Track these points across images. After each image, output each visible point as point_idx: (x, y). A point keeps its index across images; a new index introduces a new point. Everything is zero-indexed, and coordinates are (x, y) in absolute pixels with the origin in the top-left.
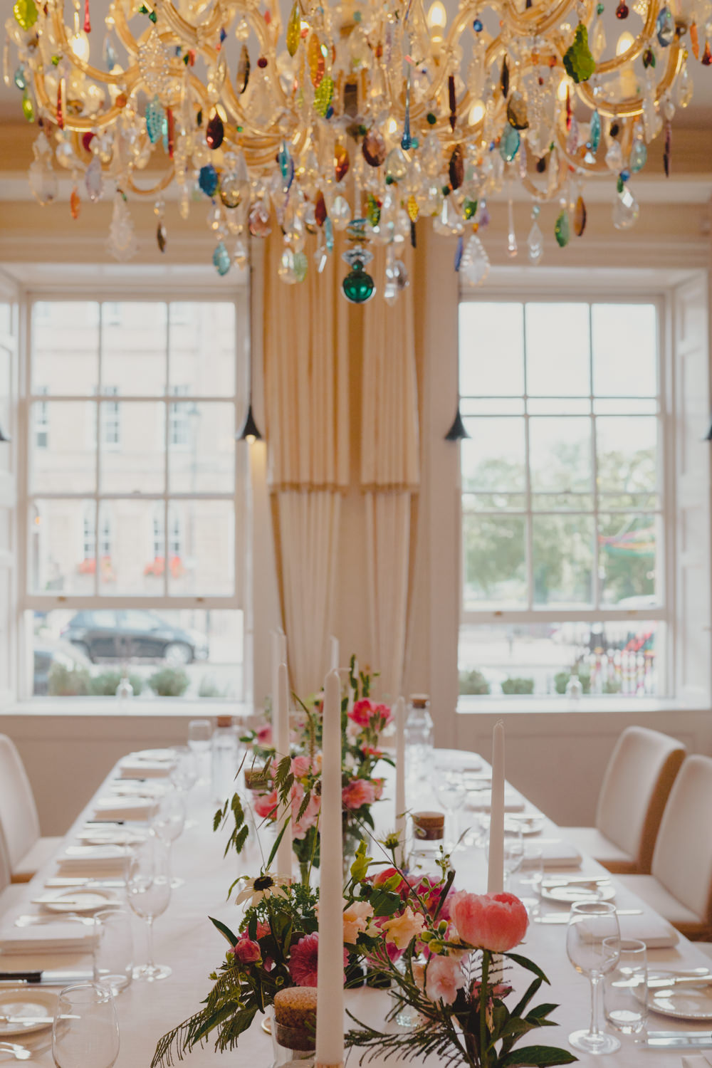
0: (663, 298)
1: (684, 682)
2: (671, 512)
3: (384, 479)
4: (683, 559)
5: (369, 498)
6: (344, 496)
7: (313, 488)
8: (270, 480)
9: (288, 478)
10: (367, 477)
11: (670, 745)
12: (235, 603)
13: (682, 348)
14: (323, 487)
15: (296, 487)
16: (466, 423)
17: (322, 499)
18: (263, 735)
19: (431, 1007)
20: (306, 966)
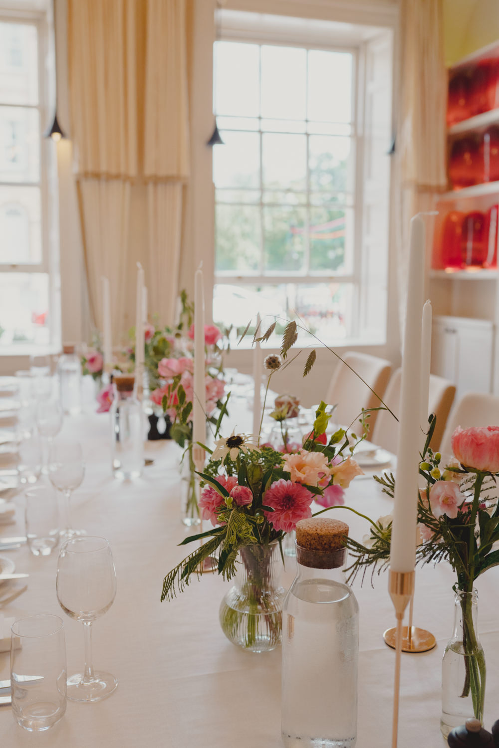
0: (357, 48)
1: (366, 325)
2: (359, 207)
3: (162, 172)
4: (367, 240)
5: (151, 188)
6: (132, 184)
7: (111, 177)
8: (76, 169)
10: (149, 170)
11: (380, 364)
12: (44, 268)
13: (371, 87)
14: (117, 177)
15: (97, 176)
17: (116, 186)
18: (92, 360)
19: (436, 522)
20: (281, 506)
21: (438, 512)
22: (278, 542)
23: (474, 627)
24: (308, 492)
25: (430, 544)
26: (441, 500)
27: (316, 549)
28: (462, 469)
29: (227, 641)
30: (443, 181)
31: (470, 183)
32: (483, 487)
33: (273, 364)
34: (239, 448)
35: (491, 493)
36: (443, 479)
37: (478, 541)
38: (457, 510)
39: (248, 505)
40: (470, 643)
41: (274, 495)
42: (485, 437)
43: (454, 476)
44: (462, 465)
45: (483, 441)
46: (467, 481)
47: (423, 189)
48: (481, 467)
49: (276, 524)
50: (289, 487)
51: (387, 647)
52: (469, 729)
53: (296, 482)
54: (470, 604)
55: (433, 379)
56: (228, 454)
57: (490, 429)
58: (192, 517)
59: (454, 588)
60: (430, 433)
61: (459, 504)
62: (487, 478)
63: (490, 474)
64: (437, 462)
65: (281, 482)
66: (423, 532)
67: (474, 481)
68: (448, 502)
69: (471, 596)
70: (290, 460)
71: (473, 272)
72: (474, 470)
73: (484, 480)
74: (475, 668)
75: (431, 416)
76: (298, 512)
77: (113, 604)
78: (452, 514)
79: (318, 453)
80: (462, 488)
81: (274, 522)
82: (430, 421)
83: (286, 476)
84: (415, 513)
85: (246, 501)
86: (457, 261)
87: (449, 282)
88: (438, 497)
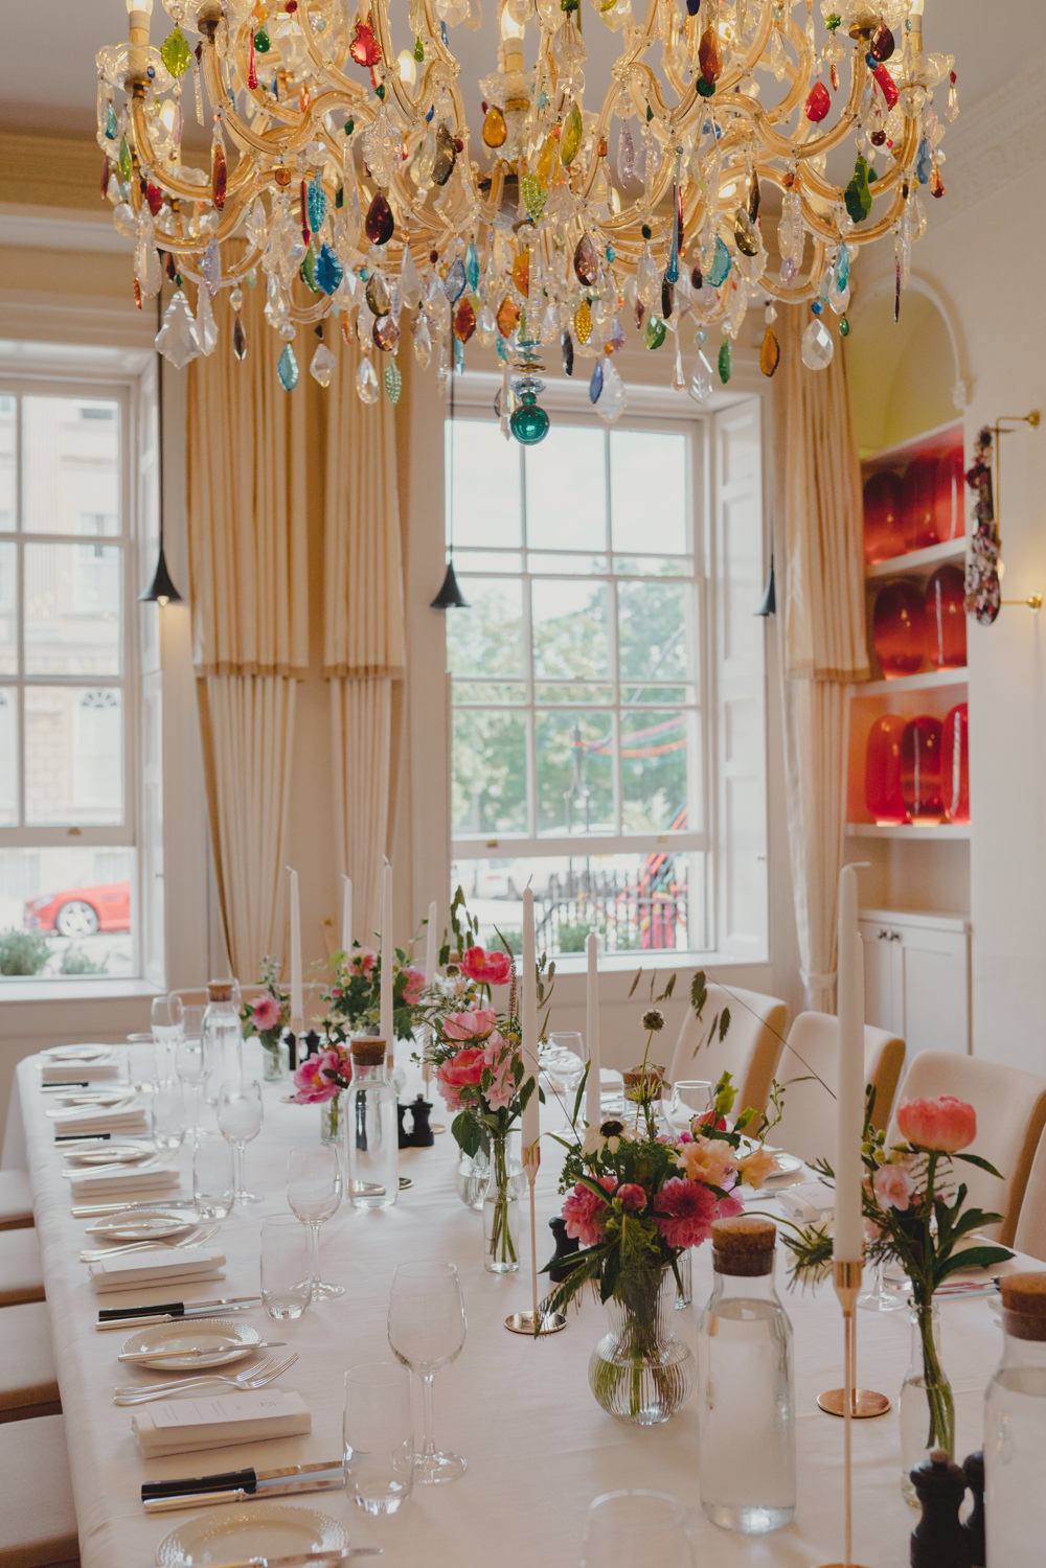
0: (697, 425)
1: (730, 931)
2: (710, 710)
3: (358, 660)
4: (727, 770)
5: (336, 685)
6: (301, 682)
7: (260, 672)
8: (198, 657)
9: (224, 656)
10: (332, 658)
11: (766, 1004)
13: (725, 495)
14: (274, 670)
15: (237, 669)
16: (462, 584)
17: (272, 687)
18: (263, 1010)
19: (883, 1216)
20: (679, 1212)
21: (885, 1203)
22: (671, 1267)
23: (937, 1353)
24: (713, 1194)
25: (879, 1243)
26: (888, 1187)
27: (739, 1252)
28: (911, 1149)
29: (602, 1413)
30: (863, 662)
31: (912, 666)
32: (937, 1172)
33: (654, 1022)
34: (619, 1136)
35: (947, 1179)
36: (888, 1162)
37: (936, 1243)
38: (908, 1201)
39: (641, 1208)
40: (933, 1374)
41: (667, 1198)
42: (937, 1109)
43: (903, 1158)
44: (911, 1145)
45: (934, 1113)
46: (918, 1165)
47: (827, 678)
48: (934, 1144)
49: (671, 1237)
50: (685, 1187)
51: (822, 1413)
52: (935, 1460)
53: (696, 1180)
54: (930, 1323)
55: (869, 1030)
56: (606, 1146)
57: (942, 1099)
58: (504, 1260)
59: (909, 1302)
60: (870, 1107)
61: (910, 1193)
62: (942, 1160)
63: (944, 1154)
64: (881, 1142)
65: (676, 1181)
66: (868, 1230)
67: (927, 1164)
68: (896, 1190)
69: (930, 1311)
70: (686, 1151)
71: (925, 827)
72: (926, 1150)
73: (938, 1163)
74: (940, 1408)
75: (869, 1087)
76: (701, 1220)
77: (463, 1350)
78: (903, 1206)
79: (720, 1141)
80: (914, 1174)
81: (669, 1235)
82: (868, 1092)
83: (680, 1173)
84: (859, 1207)
85: (639, 1203)
86: (895, 807)
87: (883, 845)
88: (884, 1186)
